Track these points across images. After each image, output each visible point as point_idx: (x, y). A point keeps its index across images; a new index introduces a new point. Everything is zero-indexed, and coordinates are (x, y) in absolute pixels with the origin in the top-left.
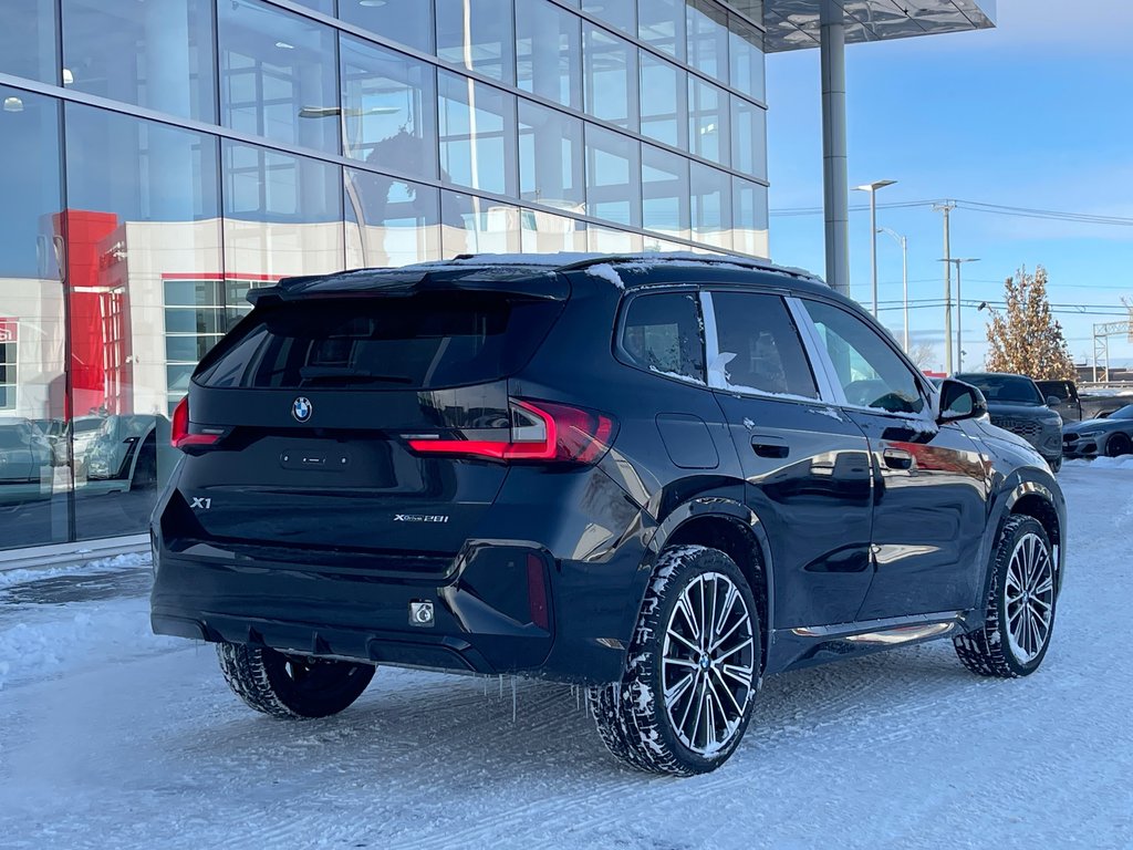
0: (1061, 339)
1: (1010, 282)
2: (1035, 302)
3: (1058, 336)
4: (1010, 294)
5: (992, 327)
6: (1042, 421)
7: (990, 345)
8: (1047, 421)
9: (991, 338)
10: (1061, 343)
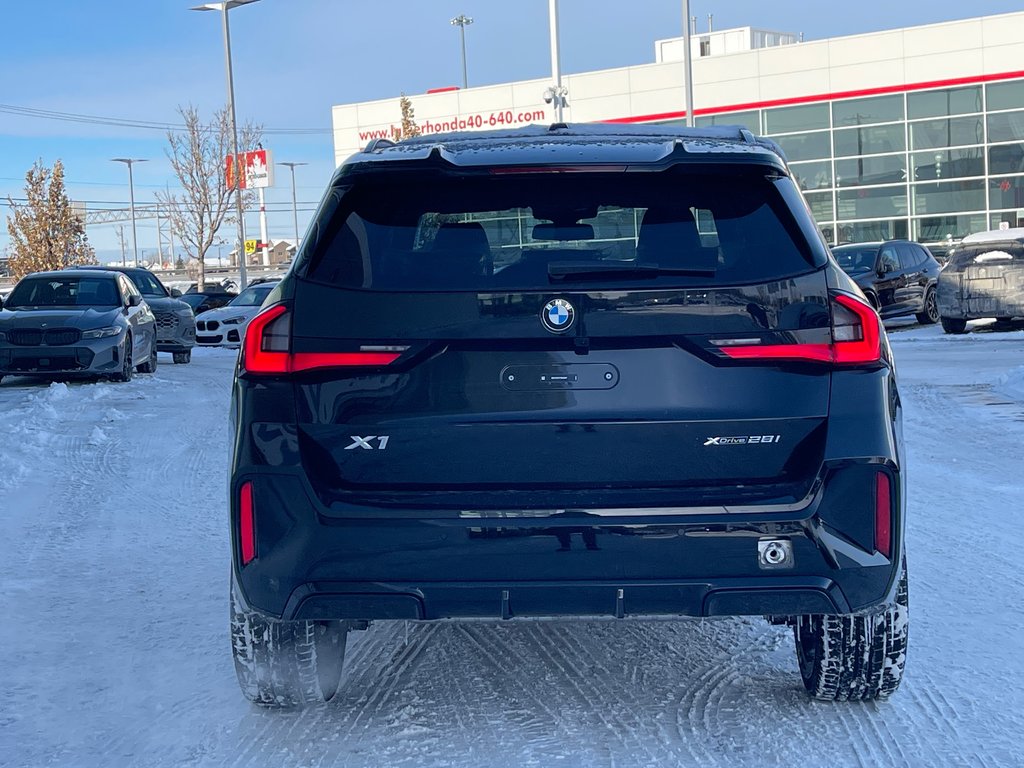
0: (82, 232)
1: (31, 174)
2: (55, 195)
3: (78, 230)
4: (30, 187)
5: (13, 221)
6: (179, 313)
7: (10, 238)
8: (181, 313)
9: (13, 232)
10: (82, 236)
